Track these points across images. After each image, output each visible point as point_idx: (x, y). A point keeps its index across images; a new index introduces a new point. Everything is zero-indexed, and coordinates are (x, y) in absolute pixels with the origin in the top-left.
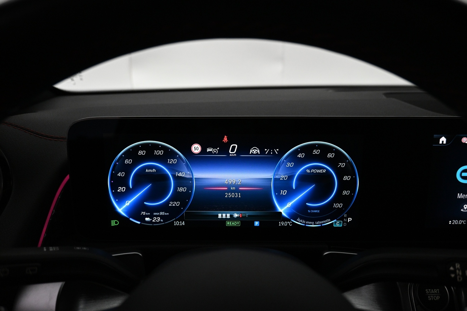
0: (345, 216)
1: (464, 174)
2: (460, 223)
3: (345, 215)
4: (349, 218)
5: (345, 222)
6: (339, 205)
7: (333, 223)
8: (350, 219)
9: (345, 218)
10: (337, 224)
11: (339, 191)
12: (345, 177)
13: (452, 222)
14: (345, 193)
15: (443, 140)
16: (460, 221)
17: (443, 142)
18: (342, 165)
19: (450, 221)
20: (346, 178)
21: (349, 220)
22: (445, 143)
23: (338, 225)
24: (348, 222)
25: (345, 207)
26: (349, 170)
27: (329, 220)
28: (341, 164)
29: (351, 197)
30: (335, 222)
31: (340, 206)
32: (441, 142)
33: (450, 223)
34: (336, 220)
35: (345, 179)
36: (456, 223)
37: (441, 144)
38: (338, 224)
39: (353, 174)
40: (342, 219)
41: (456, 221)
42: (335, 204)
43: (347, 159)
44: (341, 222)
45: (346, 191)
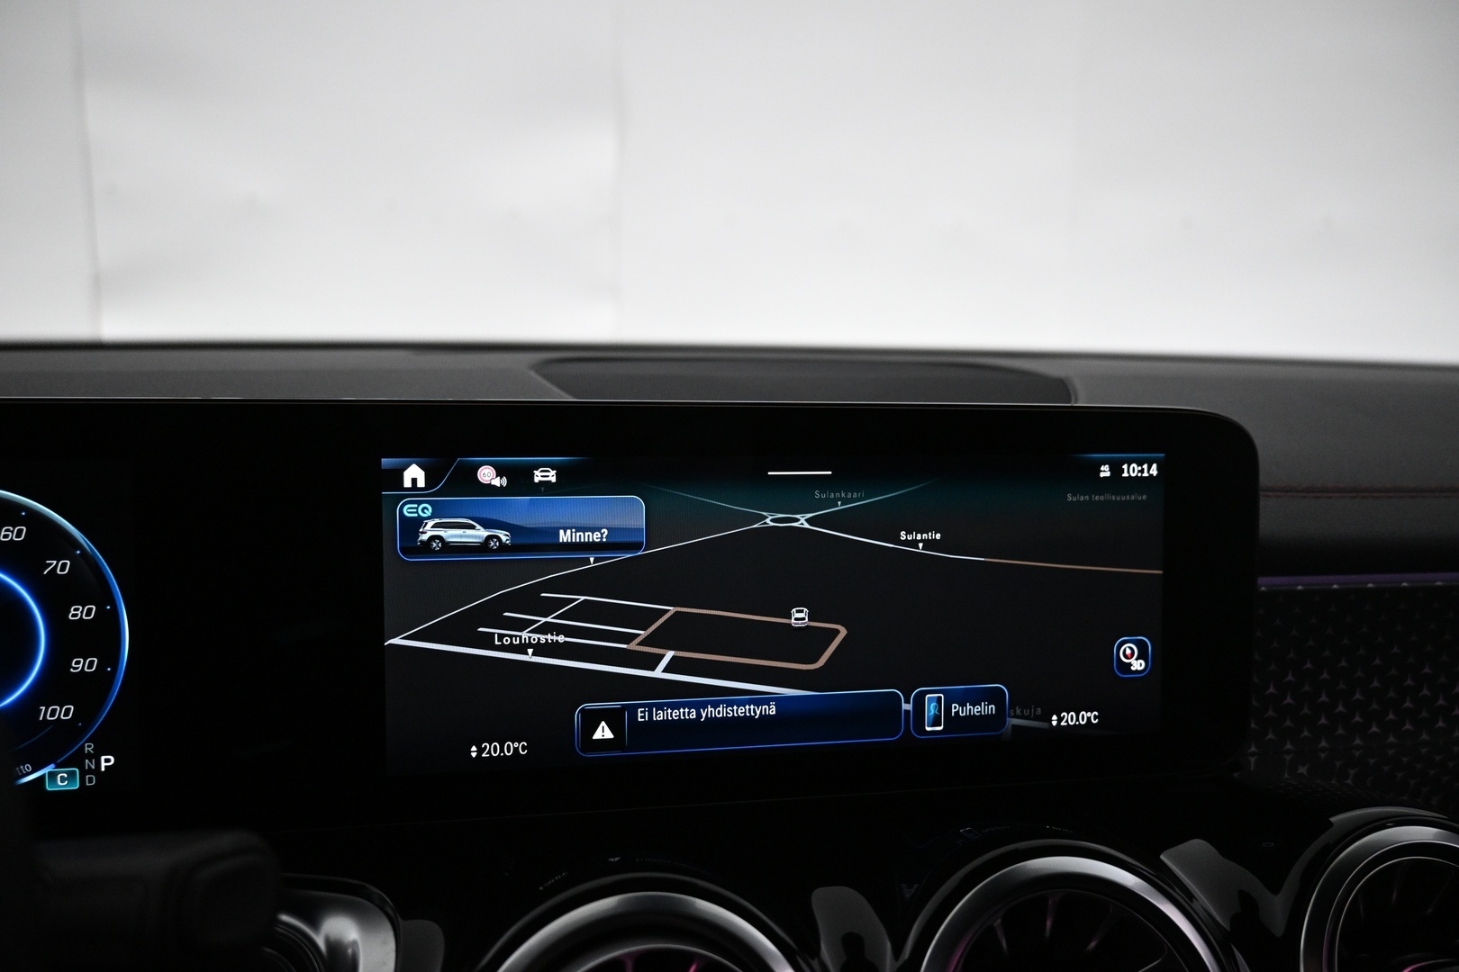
0: (89, 748)
2: (509, 752)
3: (89, 746)
4: (103, 758)
5: (90, 771)
6: (63, 712)
7: (43, 776)
8: (107, 761)
9: (90, 756)
10: (62, 781)
11: (57, 659)
12: (75, 610)
13: (480, 751)
14: (79, 665)
15: (414, 477)
16: (509, 746)
17: (414, 481)
18: (60, 567)
19: (474, 748)
20: (77, 613)
21: (103, 765)
22: (421, 483)
23: (62, 785)
24: (103, 769)
25: (84, 715)
26: (86, 585)
27: (28, 767)
28: (55, 562)
29: (101, 680)
30: (50, 773)
31: (66, 714)
32: (407, 484)
33: (474, 755)
34: (52, 766)
35: (74, 615)
36: (495, 752)
37: (408, 489)
38: (63, 779)
39: (103, 598)
40: (77, 760)
41: (495, 746)
42: (44, 708)
43: (78, 545)
44: (75, 772)
45: (82, 660)
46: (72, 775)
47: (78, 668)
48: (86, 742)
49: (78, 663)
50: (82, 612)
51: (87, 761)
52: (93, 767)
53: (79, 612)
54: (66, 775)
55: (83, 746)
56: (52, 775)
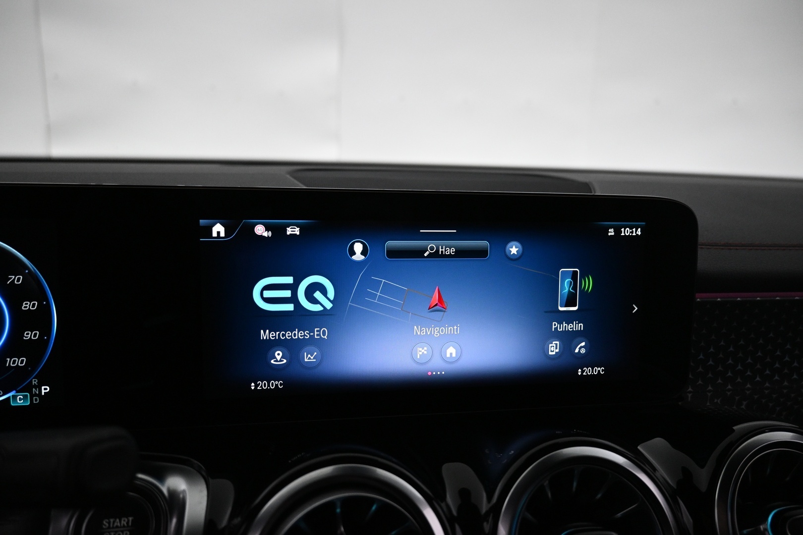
0: (35, 382)
1: (268, 294)
2: (272, 386)
3: (35, 381)
4: (43, 387)
5: (36, 395)
6: (20, 362)
7: (9, 398)
8: (45, 389)
9: (35, 387)
10: (20, 400)
11: (16, 332)
12: (26, 304)
13: (256, 386)
14: (28, 335)
15: (218, 231)
16: (272, 383)
17: (218, 233)
18: (17, 279)
19: (253, 384)
20: (27, 306)
21: (43, 391)
22: (222, 234)
23: (20, 402)
24: (43, 394)
25: (32, 363)
26: (31, 290)
28: (14, 277)
29: (42, 343)
30: (13, 396)
31: (22, 363)
32: (215, 234)
33: (253, 388)
34: (14, 392)
35: (25, 307)
36: (265, 387)
37: (215, 238)
38: (20, 399)
39: (41, 297)
40: (28, 389)
41: (265, 383)
42: (9, 359)
43: (26, 267)
44: (27, 395)
45: (30, 333)
46: (25, 397)
47: (28, 337)
48: (34, 378)
49: (28, 334)
50: (30, 305)
51: (34, 389)
52: (38, 393)
53: (28, 305)
54: (22, 397)
55: (31, 381)
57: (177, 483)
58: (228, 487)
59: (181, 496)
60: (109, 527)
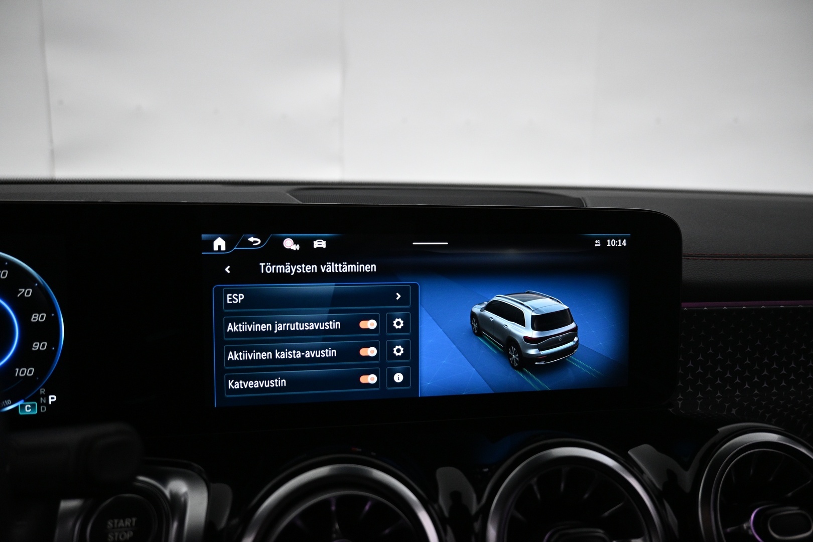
0: (42, 391)
3: (42, 390)
4: (50, 397)
5: (43, 404)
6: (28, 372)
7: (17, 408)
8: (52, 399)
9: (43, 396)
10: (28, 409)
11: (25, 343)
12: (35, 316)
14: (37, 346)
15: (219, 245)
17: (219, 247)
18: (27, 292)
20: (36, 318)
21: (50, 401)
22: (223, 248)
23: (28, 411)
24: (50, 403)
25: (40, 373)
26: (40, 302)
27: (9, 402)
28: (24, 290)
29: (49, 354)
30: (21, 405)
31: (30, 373)
32: (216, 248)
34: (22, 401)
35: (34, 319)
37: (216, 251)
38: (28, 408)
39: (50, 309)
40: (36, 398)
42: (17, 370)
43: (35, 280)
44: (34, 405)
45: (39, 344)
46: (33, 406)
47: (36, 348)
48: (41, 388)
49: (36, 345)
50: (38, 317)
51: (41, 399)
52: (45, 402)
53: (37, 317)
54: (30, 406)
55: (39, 391)
56: (23, 406)
57: (179, 486)
58: (226, 491)
59: (183, 499)
60: (113, 528)
